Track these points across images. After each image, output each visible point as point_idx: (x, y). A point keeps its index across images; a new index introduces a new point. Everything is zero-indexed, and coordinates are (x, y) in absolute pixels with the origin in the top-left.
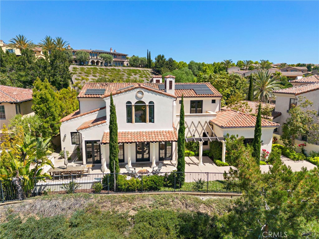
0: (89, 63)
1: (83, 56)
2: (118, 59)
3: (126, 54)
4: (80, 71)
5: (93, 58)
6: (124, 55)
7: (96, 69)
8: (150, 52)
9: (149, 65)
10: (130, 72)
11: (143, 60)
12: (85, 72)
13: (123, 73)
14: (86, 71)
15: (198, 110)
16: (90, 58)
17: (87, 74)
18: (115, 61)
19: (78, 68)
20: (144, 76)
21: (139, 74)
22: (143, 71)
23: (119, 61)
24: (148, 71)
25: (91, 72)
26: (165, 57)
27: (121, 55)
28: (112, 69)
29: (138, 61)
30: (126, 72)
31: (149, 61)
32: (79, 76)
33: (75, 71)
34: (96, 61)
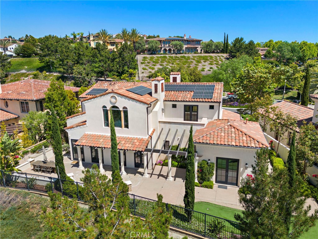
0: (162, 51)
1: (153, 45)
2: (192, 45)
3: (200, 39)
4: (149, 61)
5: (166, 46)
6: (199, 41)
7: (166, 57)
8: (227, 35)
9: (225, 49)
10: (200, 59)
11: (218, 45)
12: (153, 62)
13: (192, 60)
14: (154, 60)
15: (193, 114)
16: (163, 46)
17: (154, 64)
18: (188, 48)
19: (148, 58)
20: (215, 62)
21: (210, 60)
22: (216, 57)
23: (191, 48)
24: (222, 56)
25: (159, 61)
26: (245, 40)
27: (195, 41)
28: (182, 57)
29: (211, 47)
30: (196, 59)
31: (227, 45)
32: (147, 66)
33: (145, 60)
34: (167, 49)
